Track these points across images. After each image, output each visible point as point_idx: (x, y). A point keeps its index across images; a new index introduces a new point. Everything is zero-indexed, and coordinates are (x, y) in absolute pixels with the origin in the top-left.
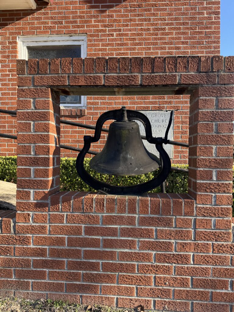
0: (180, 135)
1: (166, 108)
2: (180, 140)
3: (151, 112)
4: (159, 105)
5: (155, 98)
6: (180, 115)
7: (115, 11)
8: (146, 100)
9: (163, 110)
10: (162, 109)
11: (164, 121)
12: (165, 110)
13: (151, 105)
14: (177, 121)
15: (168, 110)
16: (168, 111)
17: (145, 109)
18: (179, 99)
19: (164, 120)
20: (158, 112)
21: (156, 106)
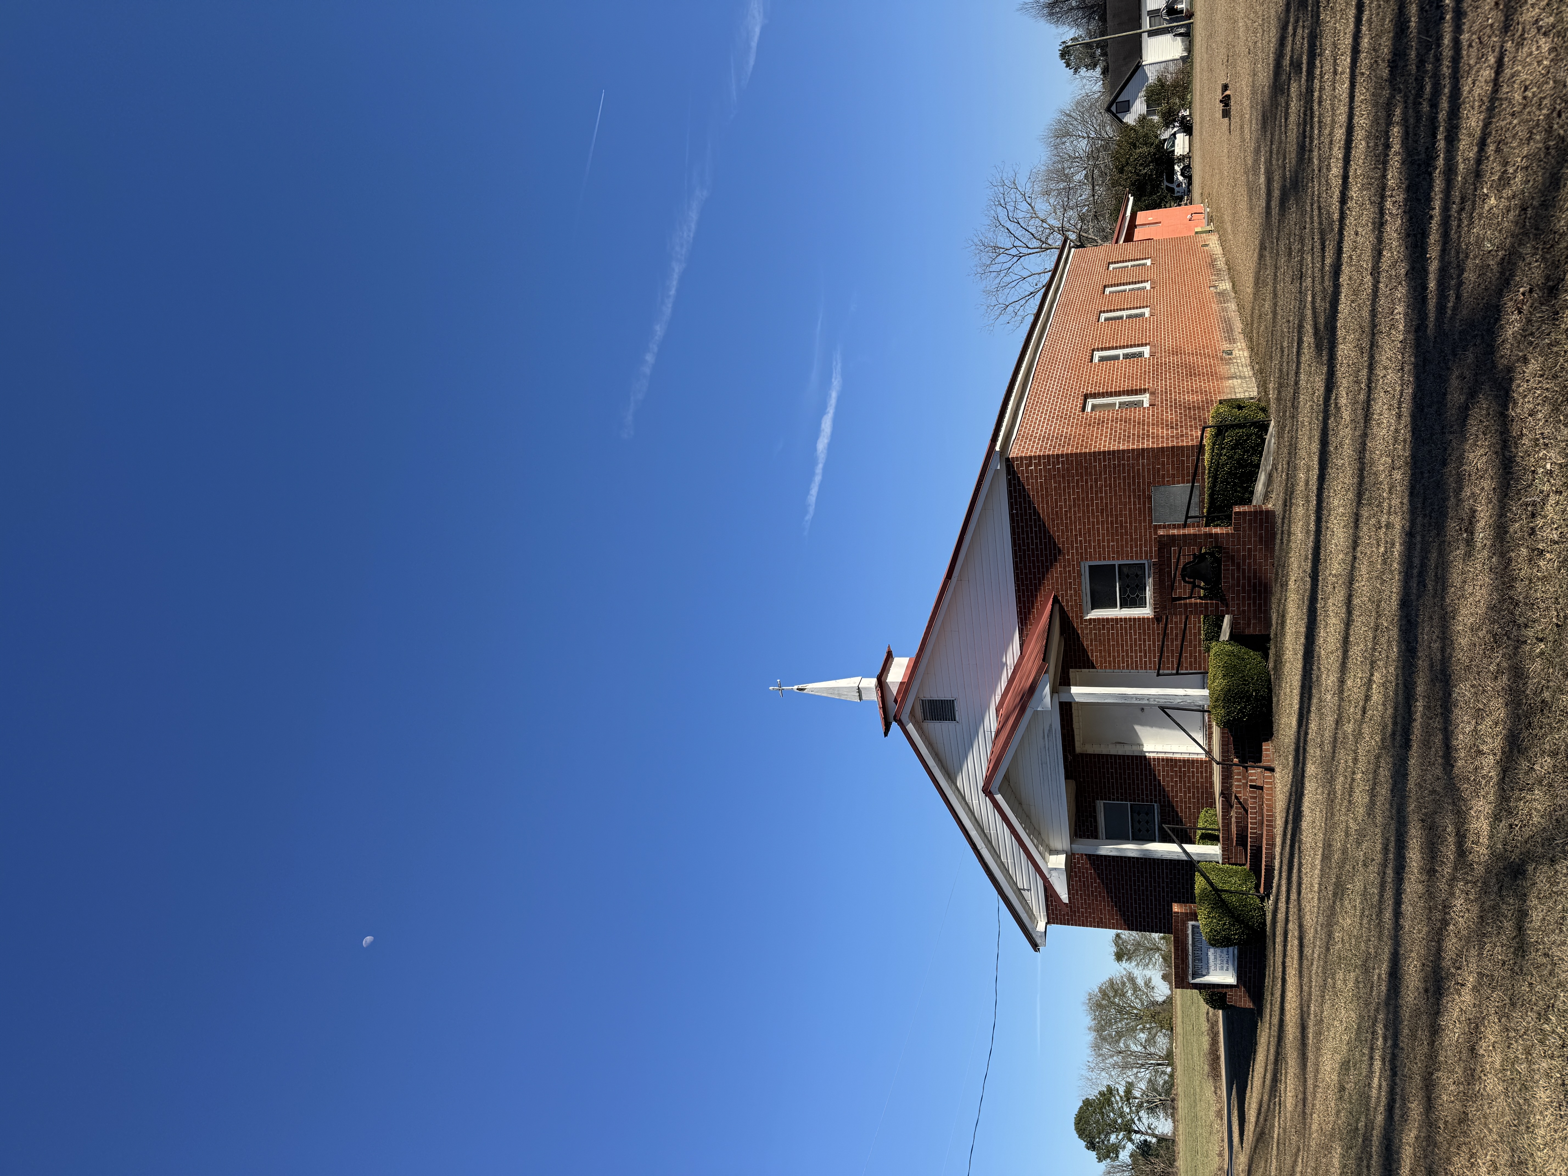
7: (1059, 539)
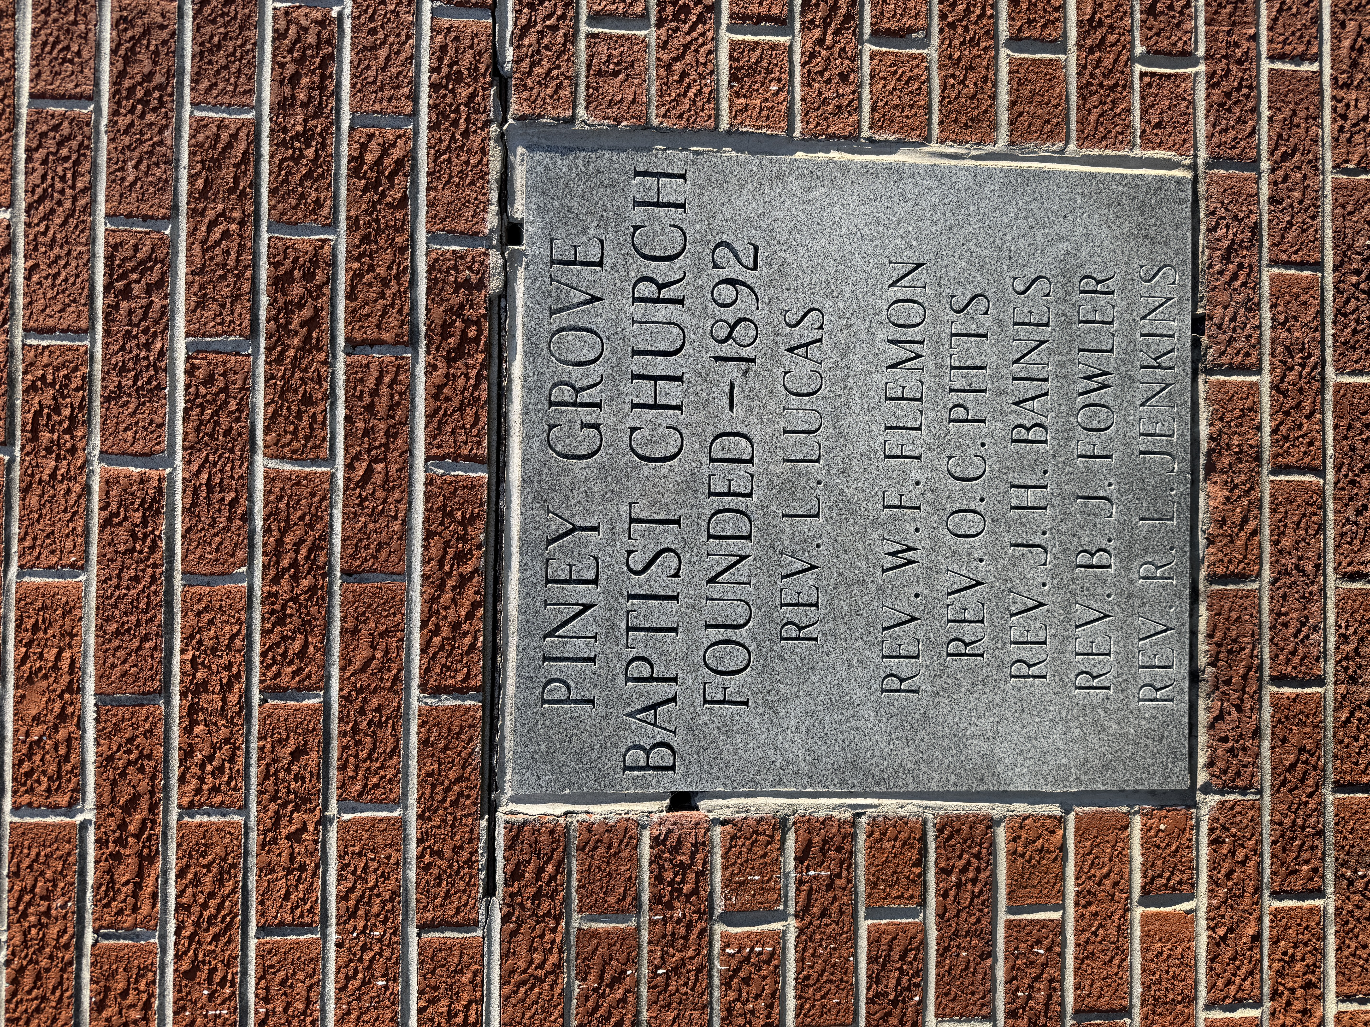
0: (868, 48)
1: (473, 236)
2: (932, 52)
3: (515, 473)
4: (413, 343)
5: (307, 400)
6: (571, 39)
8: (326, 536)
9: (494, 284)
10: (481, 298)
11: (662, 271)
12: (495, 259)
13: (406, 469)
14: (666, 85)
15: (492, 219)
16: (519, 210)
17: (477, 560)
18: (333, 42)
19: (651, 268)
20: (517, 368)
21: (436, 394)
